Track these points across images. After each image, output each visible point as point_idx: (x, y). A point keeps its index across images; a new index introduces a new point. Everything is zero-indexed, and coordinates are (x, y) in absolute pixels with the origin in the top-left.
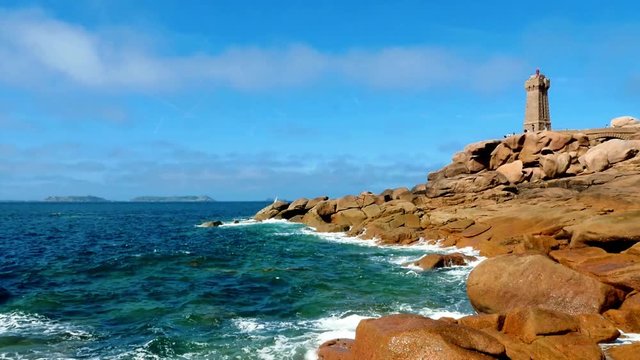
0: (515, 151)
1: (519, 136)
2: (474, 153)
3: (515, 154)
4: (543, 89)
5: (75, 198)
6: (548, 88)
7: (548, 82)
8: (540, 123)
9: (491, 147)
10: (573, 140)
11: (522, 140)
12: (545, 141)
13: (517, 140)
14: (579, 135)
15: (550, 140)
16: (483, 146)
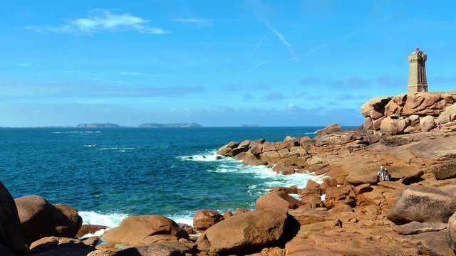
0: (401, 106)
1: (403, 95)
2: (374, 106)
3: (400, 108)
4: (421, 61)
5: (97, 125)
6: (425, 60)
7: (425, 56)
8: (419, 86)
9: (385, 102)
10: (441, 99)
11: (405, 98)
12: (420, 99)
13: (401, 98)
14: (446, 95)
15: (424, 99)
16: (380, 101)
